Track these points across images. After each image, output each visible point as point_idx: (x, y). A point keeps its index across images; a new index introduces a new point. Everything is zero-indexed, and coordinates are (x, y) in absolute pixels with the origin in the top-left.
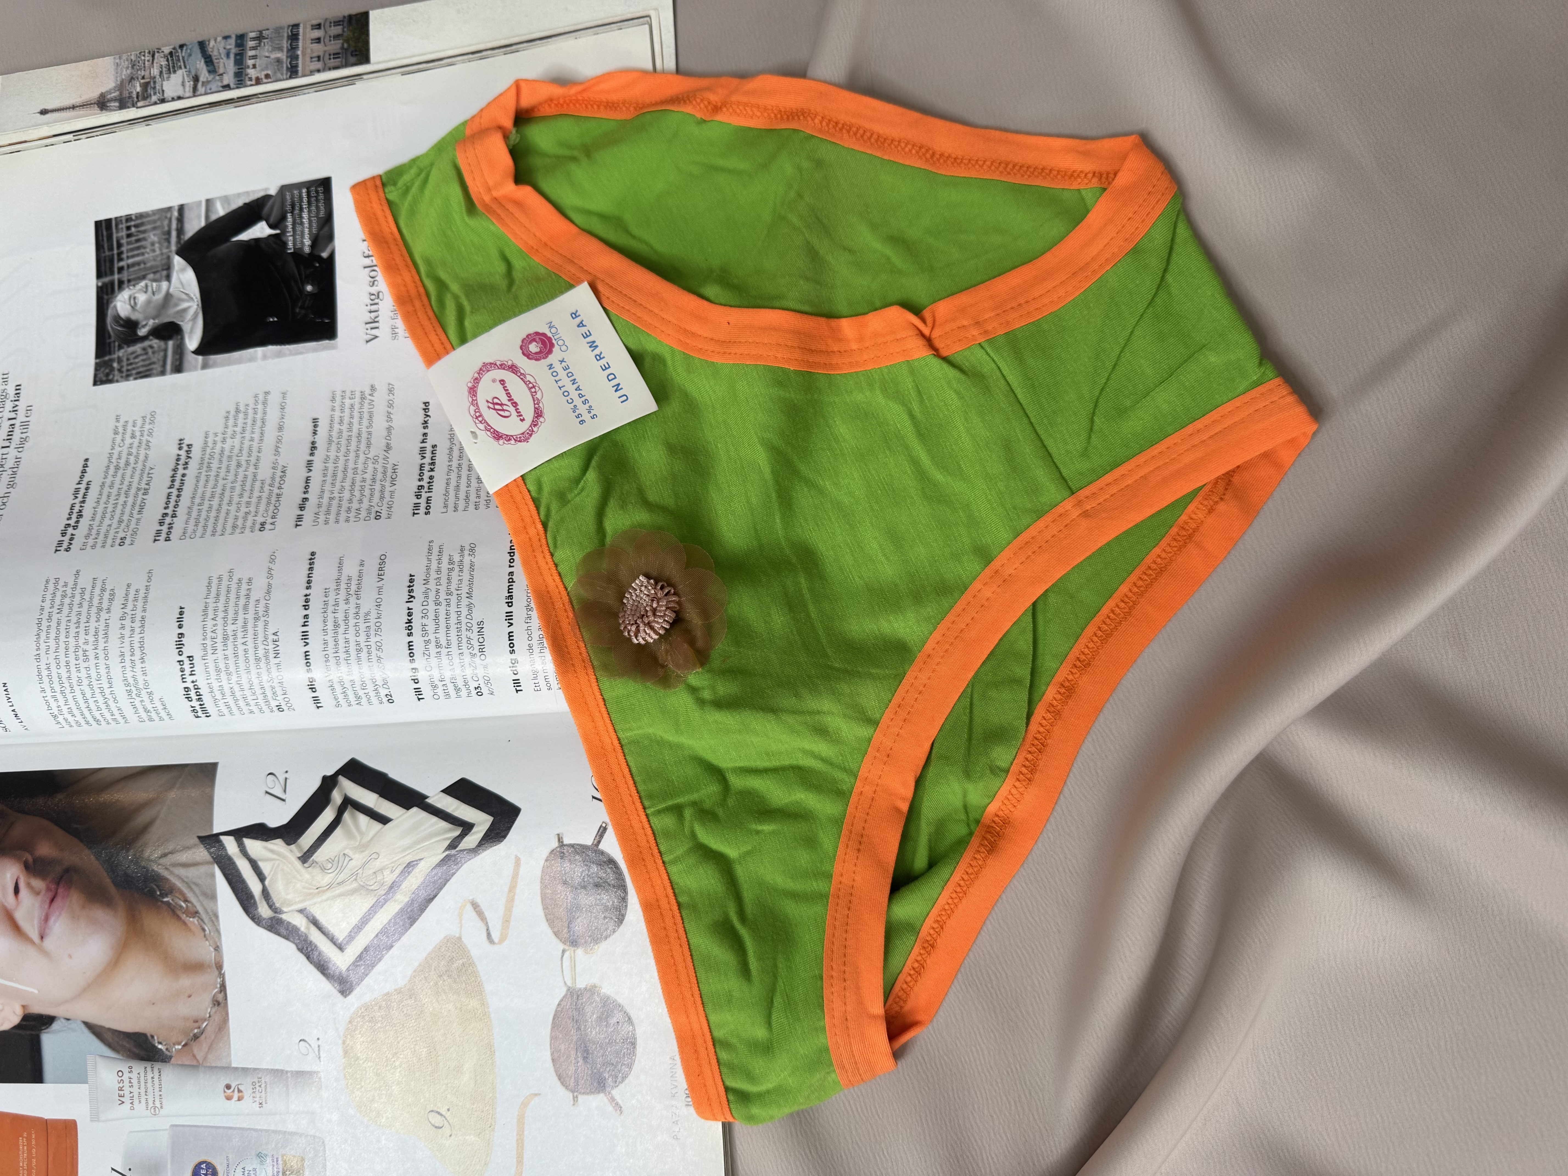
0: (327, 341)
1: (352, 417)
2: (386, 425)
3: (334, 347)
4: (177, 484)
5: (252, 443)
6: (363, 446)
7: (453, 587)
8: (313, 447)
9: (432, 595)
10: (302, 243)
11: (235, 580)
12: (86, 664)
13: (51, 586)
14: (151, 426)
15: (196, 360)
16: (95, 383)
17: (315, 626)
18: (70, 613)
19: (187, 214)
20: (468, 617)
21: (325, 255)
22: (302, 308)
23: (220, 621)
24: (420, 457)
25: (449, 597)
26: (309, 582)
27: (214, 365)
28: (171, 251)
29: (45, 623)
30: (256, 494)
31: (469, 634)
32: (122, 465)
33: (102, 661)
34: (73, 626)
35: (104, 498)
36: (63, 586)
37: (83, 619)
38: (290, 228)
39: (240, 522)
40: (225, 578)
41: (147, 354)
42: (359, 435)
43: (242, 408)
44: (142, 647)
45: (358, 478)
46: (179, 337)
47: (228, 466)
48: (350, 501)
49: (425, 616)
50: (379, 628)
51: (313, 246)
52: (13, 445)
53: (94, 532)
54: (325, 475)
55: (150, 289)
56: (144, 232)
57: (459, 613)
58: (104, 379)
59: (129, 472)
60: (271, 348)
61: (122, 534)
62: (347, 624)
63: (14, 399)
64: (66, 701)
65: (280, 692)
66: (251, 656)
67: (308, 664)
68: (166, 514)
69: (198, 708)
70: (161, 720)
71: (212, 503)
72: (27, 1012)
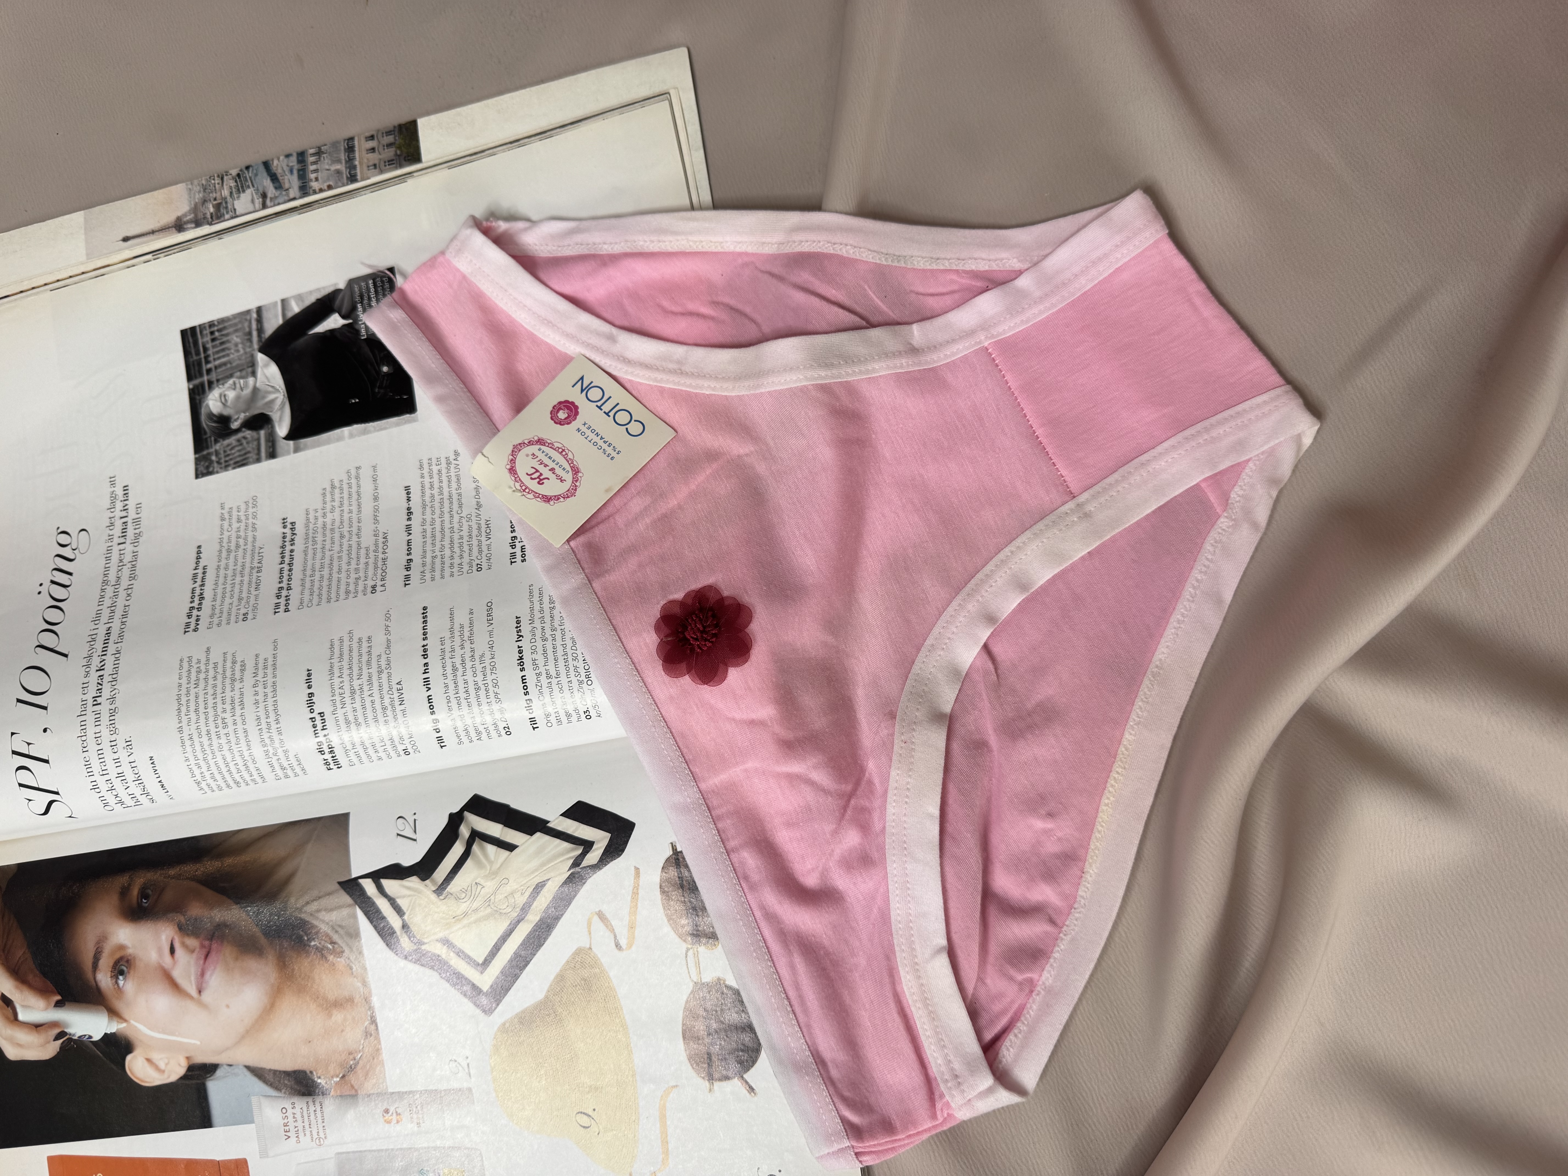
0: (408, 415)
1: (441, 482)
2: (474, 485)
3: (415, 420)
4: (287, 560)
5: (350, 515)
6: (455, 506)
7: (556, 623)
8: (409, 512)
9: (538, 633)
11: (356, 640)
12: (226, 731)
13: (185, 665)
14: (254, 510)
15: (288, 445)
16: (197, 477)
17: (435, 673)
18: (206, 686)
19: (266, 315)
20: (573, 648)
22: (380, 387)
23: (346, 678)
25: (554, 632)
26: (425, 634)
27: (306, 448)
28: (254, 350)
29: (184, 699)
30: (363, 560)
31: (575, 663)
32: (233, 547)
33: (240, 727)
34: (210, 698)
35: (221, 580)
36: (197, 663)
37: (219, 690)
38: (361, 317)
39: (352, 588)
40: (346, 639)
41: (241, 444)
42: (450, 497)
43: (337, 484)
44: (276, 709)
45: (456, 536)
46: (270, 426)
47: (332, 538)
48: (452, 557)
49: (534, 652)
50: (493, 667)
52: (128, 541)
53: (217, 611)
54: (424, 537)
55: (238, 386)
56: (227, 335)
57: (564, 646)
58: (205, 471)
59: (240, 553)
60: (356, 427)
61: (243, 611)
62: (464, 667)
63: (123, 499)
64: (209, 767)
65: (406, 737)
66: (378, 705)
67: (431, 707)
68: (281, 588)
69: (330, 760)
70: (296, 775)
71: (322, 573)
72: (191, 1063)
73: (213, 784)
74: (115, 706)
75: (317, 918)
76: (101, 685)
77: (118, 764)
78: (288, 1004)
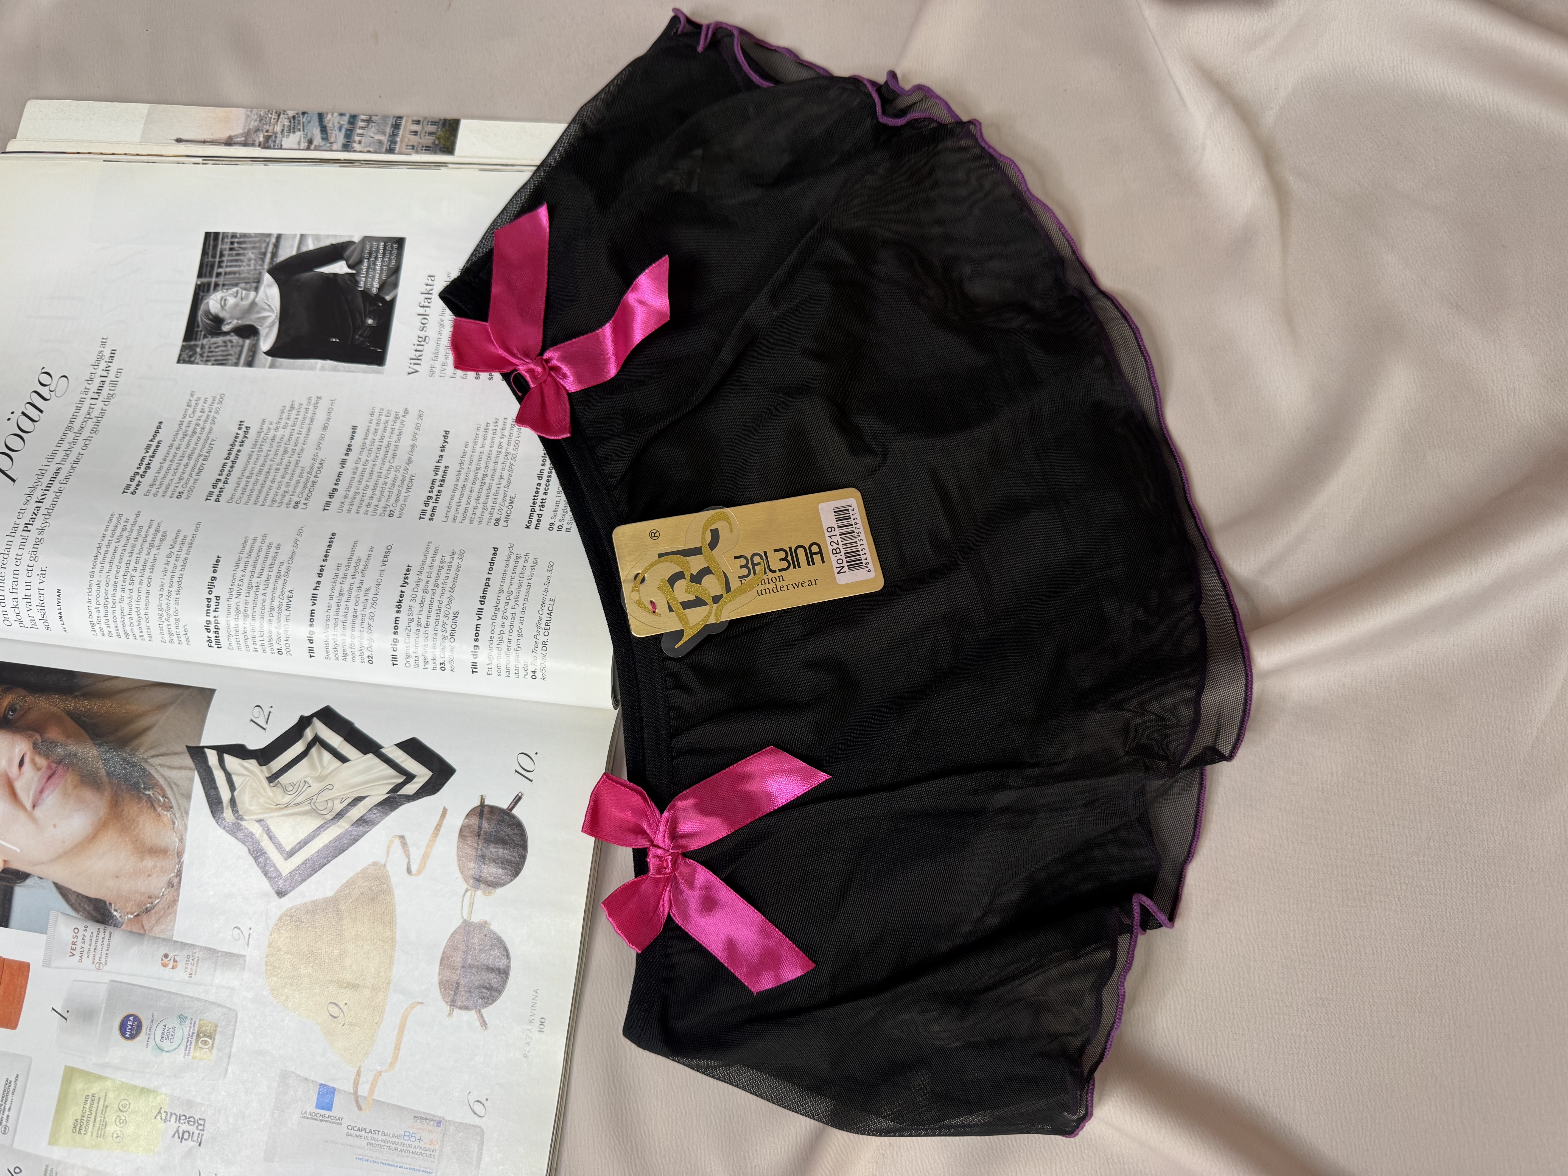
0: (376, 367)
2: (412, 442)
4: (232, 457)
5: (299, 436)
6: (390, 455)
7: (440, 581)
8: (349, 449)
9: (422, 584)
10: (372, 285)
11: (267, 543)
12: (131, 587)
13: (115, 520)
14: (219, 406)
15: (266, 360)
16: (178, 362)
17: (324, 592)
18: (126, 544)
19: (283, 242)
20: (447, 606)
21: (388, 298)
22: (360, 336)
23: (248, 573)
24: (433, 473)
25: (436, 588)
26: (326, 556)
28: (263, 269)
29: (103, 549)
30: (296, 477)
31: (445, 620)
32: (189, 432)
33: (144, 587)
34: (126, 555)
35: (170, 457)
36: (125, 522)
37: (136, 551)
38: (364, 271)
39: (278, 498)
40: (259, 540)
41: (226, 346)
42: (388, 446)
43: (296, 406)
44: (180, 582)
45: (381, 481)
46: (256, 338)
47: (277, 451)
48: (371, 498)
49: (413, 599)
50: (375, 602)
51: (380, 289)
52: (101, 398)
53: (158, 483)
54: (354, 473)
55: (239, 295)
56: (245, 249)
57: (440, 602)
58: (187, 359)
59: (194, 439)
60: (329, 363)
61: (180, 489)
62: (350, 595)
63: (108, 360)
64: (106, 613)
65: (283, 638)
66: (267, 605)
67: (312, 620)
68: (220, 480)
69: (213, 639)
70: (180, 643)
71: (258, 478)
72: (7, 866)
73: (105, 629)
74: (42, 537)
75: (158, 772)
76: (36, 515)
77: (29, 588)
78: (109, 838)
